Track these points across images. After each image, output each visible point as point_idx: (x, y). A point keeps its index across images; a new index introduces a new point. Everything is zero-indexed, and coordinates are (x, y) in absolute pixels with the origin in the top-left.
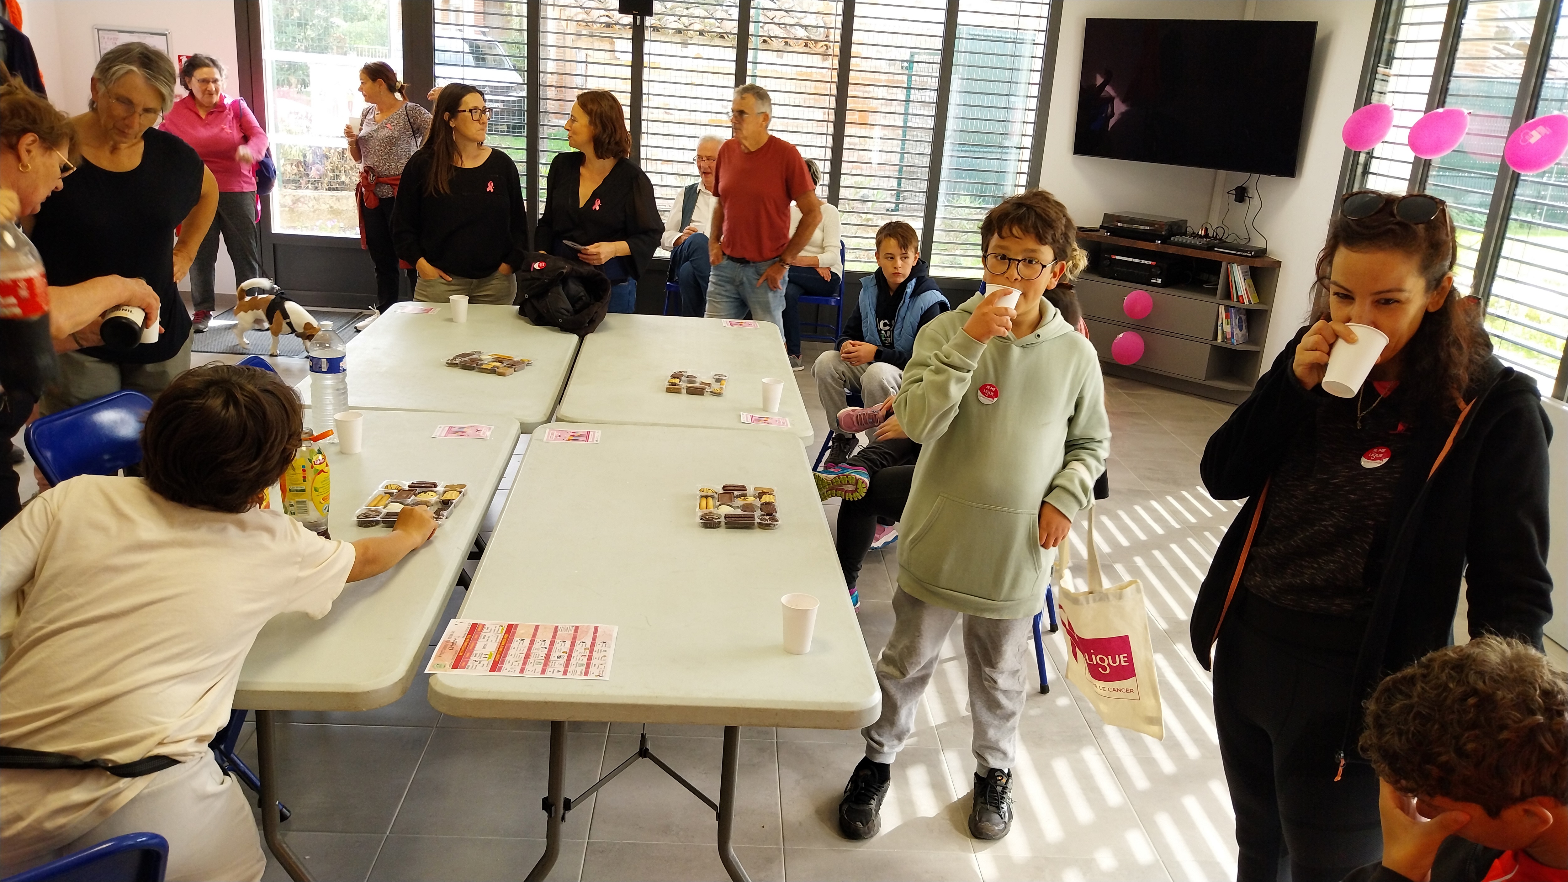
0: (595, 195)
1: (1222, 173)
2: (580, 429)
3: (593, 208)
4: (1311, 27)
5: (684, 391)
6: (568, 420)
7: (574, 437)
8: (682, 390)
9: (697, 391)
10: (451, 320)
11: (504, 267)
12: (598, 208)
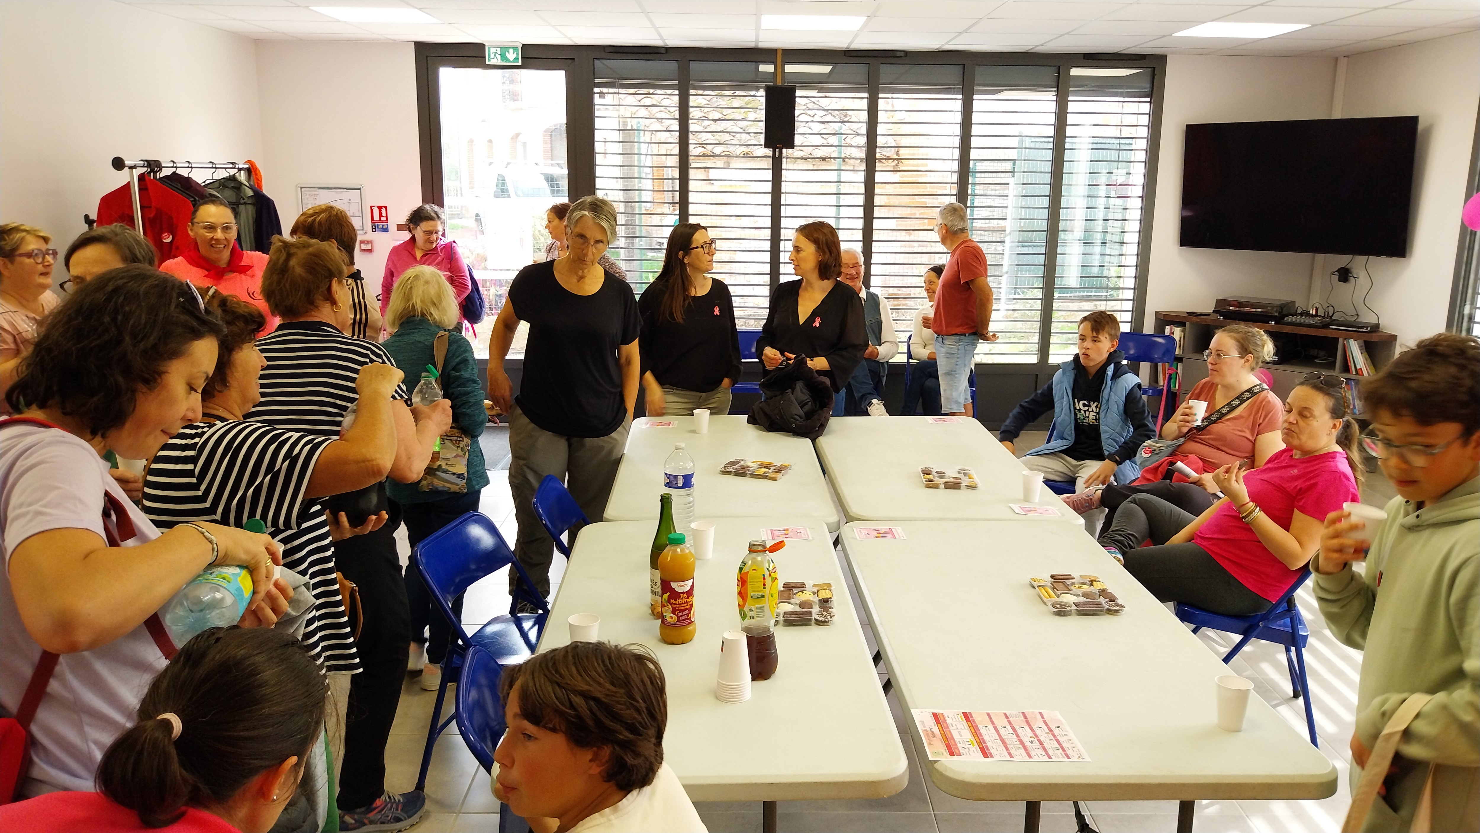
0: (814, 314)
1: (1320, 257)
2: (883, 527)
3: (814, 325)
4: (1413, 121)
5: (942, 486)
6: (864, 518)
7: (881, 535)
8: (941, 486)
9: (953, 486)
10: (694, 432)
11: (726, 381)
12: (818, 325)
